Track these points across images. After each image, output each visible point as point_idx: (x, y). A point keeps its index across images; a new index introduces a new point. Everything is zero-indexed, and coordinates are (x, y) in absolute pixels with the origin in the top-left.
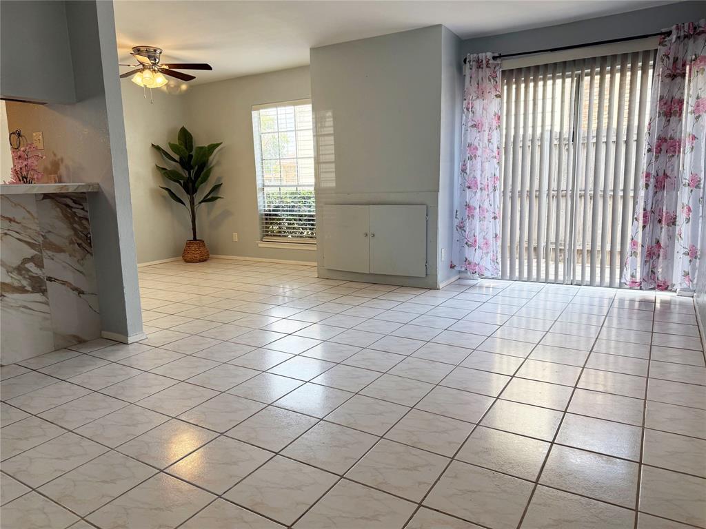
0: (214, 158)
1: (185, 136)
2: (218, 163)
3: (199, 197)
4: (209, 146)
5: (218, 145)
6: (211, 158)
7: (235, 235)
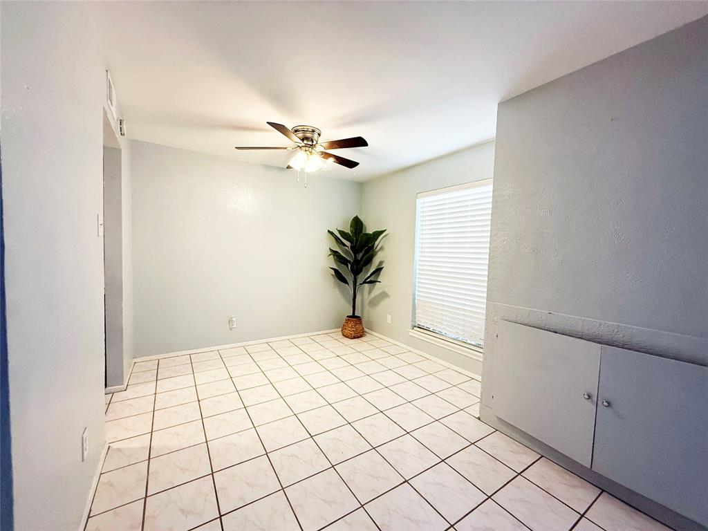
0: (379, 243)
1: (357, 223)
2: (382, 248)
3: (362, 277)
4: (374, 233)
5: (382, 232)
6: (377, 243)
7: (389, 316)
